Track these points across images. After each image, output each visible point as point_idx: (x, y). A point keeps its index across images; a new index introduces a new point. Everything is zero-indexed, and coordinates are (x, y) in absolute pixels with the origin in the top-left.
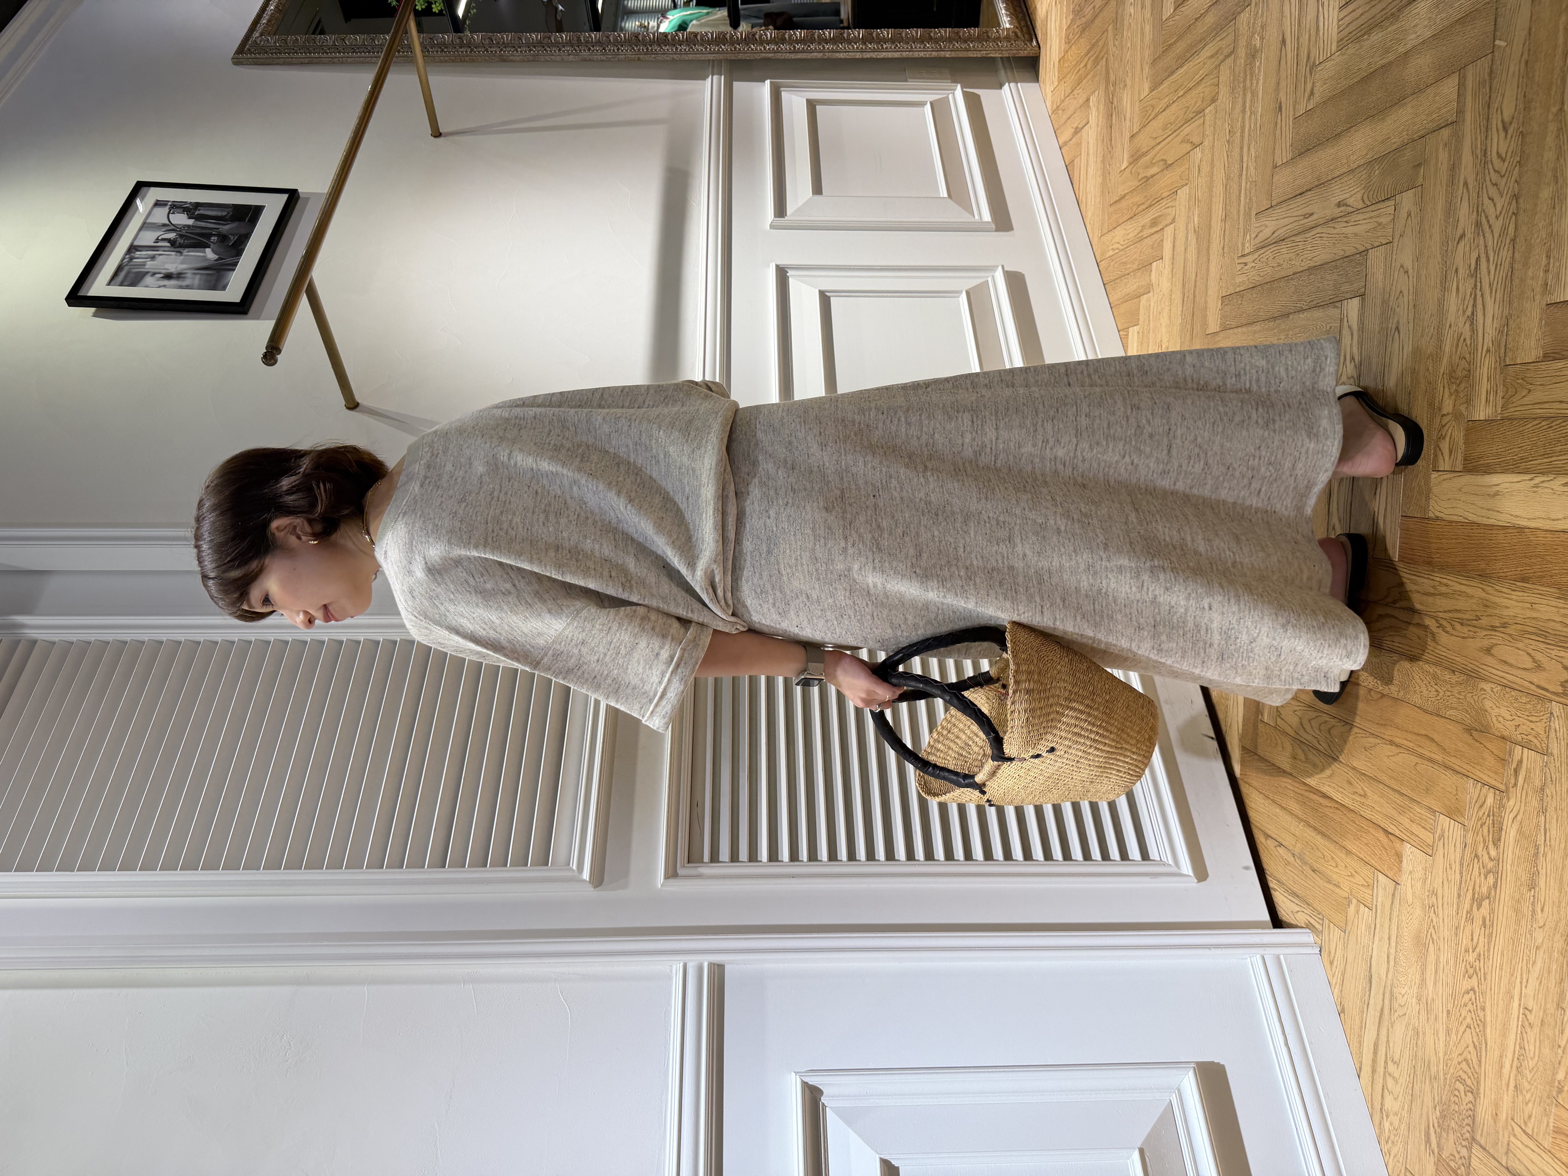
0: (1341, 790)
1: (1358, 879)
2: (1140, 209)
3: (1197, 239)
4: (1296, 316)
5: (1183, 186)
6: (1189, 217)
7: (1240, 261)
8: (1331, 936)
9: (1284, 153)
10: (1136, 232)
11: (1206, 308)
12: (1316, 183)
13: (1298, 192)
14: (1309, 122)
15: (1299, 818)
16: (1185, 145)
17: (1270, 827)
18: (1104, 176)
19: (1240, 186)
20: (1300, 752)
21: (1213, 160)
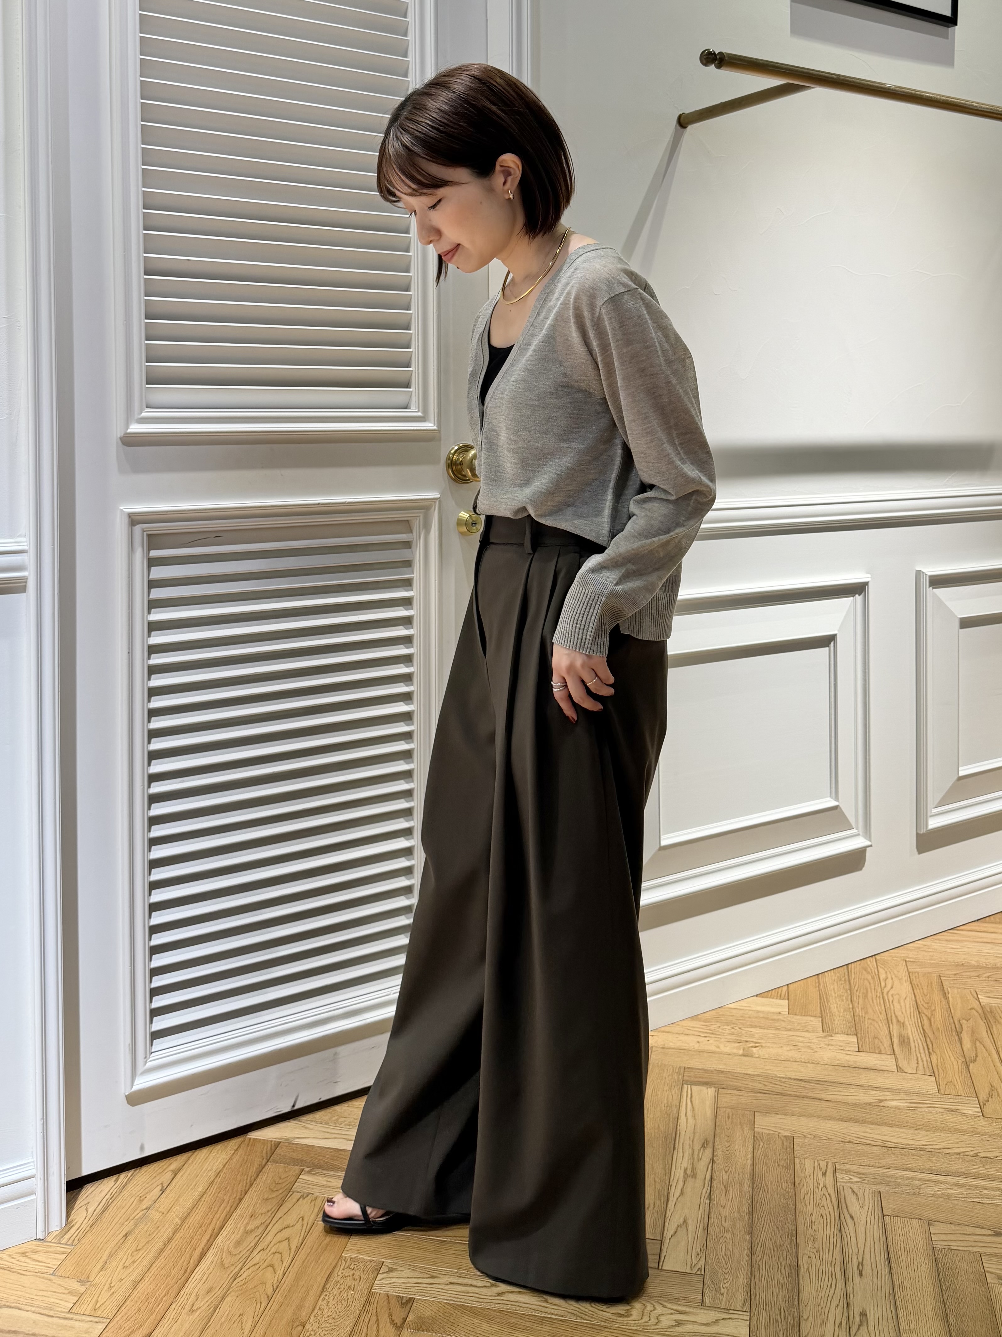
0: (205, 1278)
1: (105, 1295)
2: (926, 1022)
3: (870, 1104)
4: (747, 1245)
5: (938, 1085)
6: (899, 1091)
7: (830, 1165)
8: (52, 1255)
9: (943, 1237)
10: (899, 1014)
11: (785, 1115)
12: (896, 1283)
13: (892, 1256)
14: (972, 1277)
15: (186, 1218)
16: (987, 1091)
17: (184, 1178)
18: (979, 967)
19: (920, 1171)
20: (257, 1222)
21: (960, 1131)
